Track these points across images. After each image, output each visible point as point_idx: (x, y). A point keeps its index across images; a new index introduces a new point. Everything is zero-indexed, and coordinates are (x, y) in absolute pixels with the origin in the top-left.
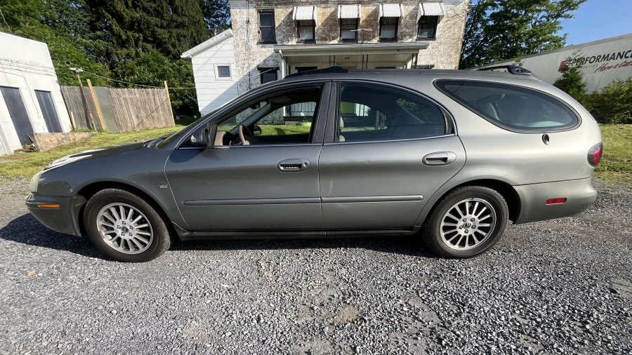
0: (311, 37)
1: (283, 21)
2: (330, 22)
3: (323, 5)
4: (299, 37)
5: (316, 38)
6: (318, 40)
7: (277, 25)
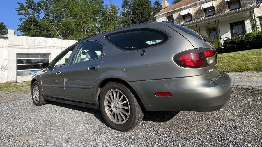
0: (190, 19)
1: (177, 17)
2: (199, 12)
3: (194, 7)
4: (184, 21)
5: (192, 19)
6: (194, 20)
7: (174, 19)
